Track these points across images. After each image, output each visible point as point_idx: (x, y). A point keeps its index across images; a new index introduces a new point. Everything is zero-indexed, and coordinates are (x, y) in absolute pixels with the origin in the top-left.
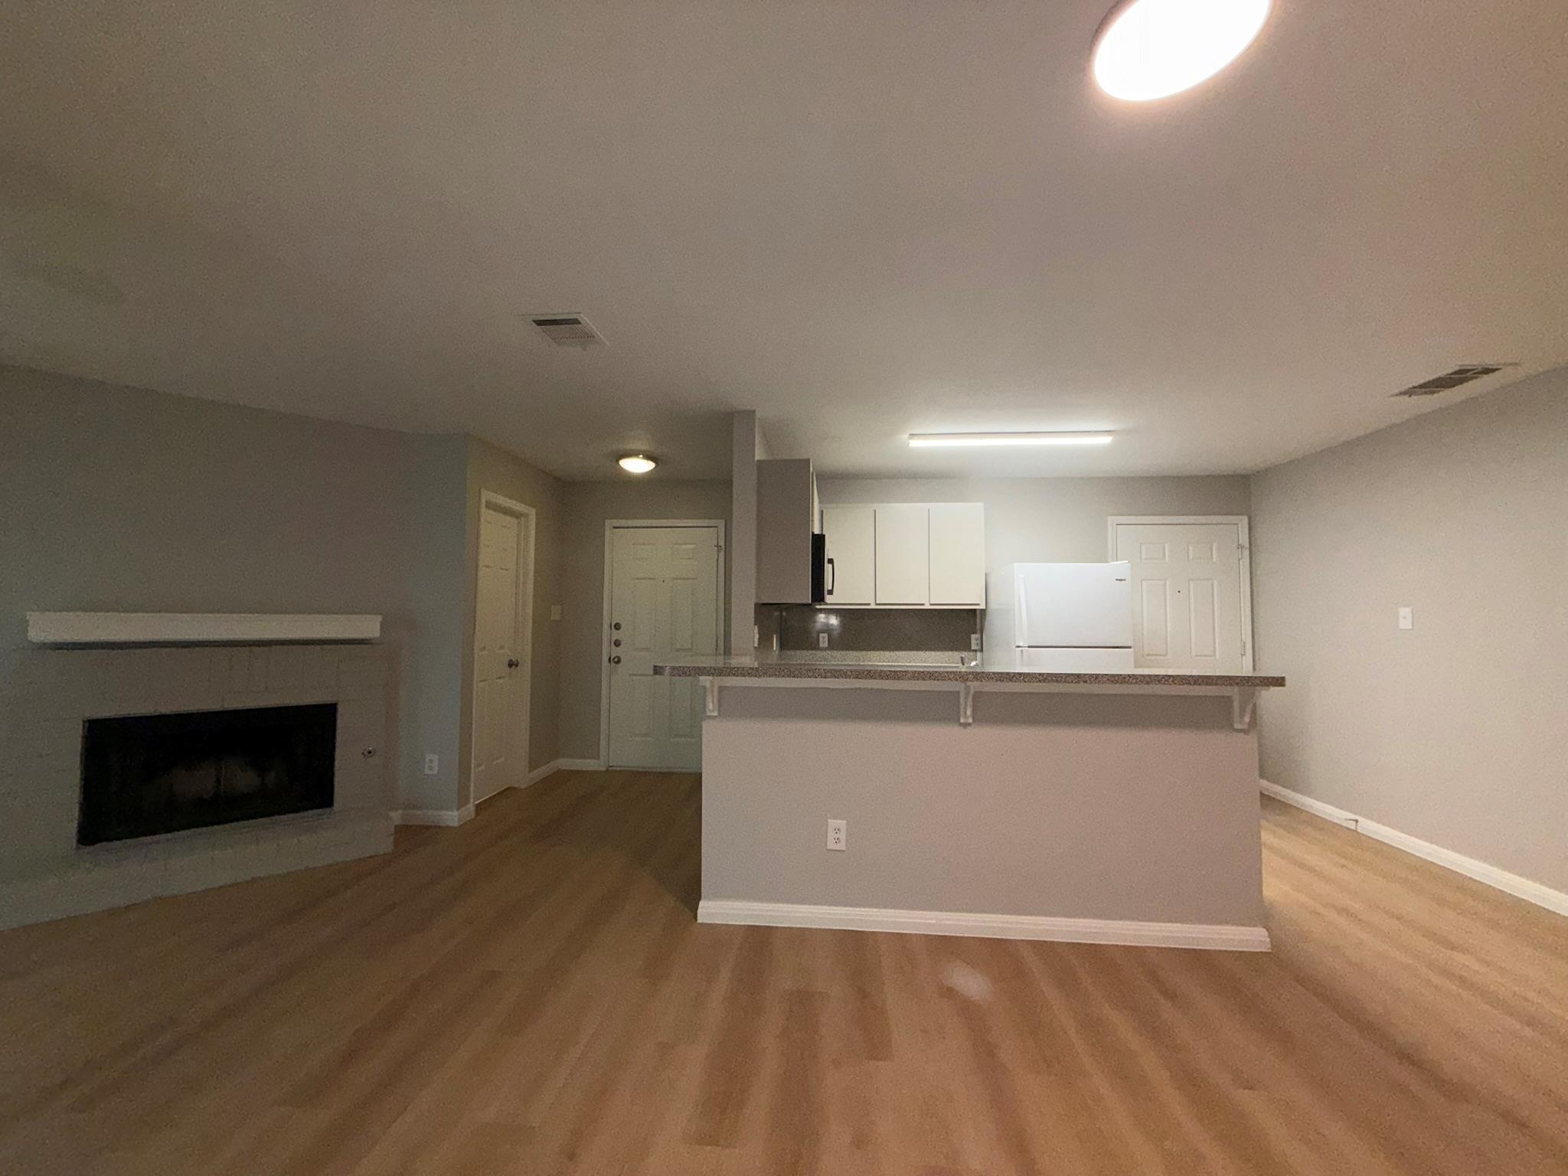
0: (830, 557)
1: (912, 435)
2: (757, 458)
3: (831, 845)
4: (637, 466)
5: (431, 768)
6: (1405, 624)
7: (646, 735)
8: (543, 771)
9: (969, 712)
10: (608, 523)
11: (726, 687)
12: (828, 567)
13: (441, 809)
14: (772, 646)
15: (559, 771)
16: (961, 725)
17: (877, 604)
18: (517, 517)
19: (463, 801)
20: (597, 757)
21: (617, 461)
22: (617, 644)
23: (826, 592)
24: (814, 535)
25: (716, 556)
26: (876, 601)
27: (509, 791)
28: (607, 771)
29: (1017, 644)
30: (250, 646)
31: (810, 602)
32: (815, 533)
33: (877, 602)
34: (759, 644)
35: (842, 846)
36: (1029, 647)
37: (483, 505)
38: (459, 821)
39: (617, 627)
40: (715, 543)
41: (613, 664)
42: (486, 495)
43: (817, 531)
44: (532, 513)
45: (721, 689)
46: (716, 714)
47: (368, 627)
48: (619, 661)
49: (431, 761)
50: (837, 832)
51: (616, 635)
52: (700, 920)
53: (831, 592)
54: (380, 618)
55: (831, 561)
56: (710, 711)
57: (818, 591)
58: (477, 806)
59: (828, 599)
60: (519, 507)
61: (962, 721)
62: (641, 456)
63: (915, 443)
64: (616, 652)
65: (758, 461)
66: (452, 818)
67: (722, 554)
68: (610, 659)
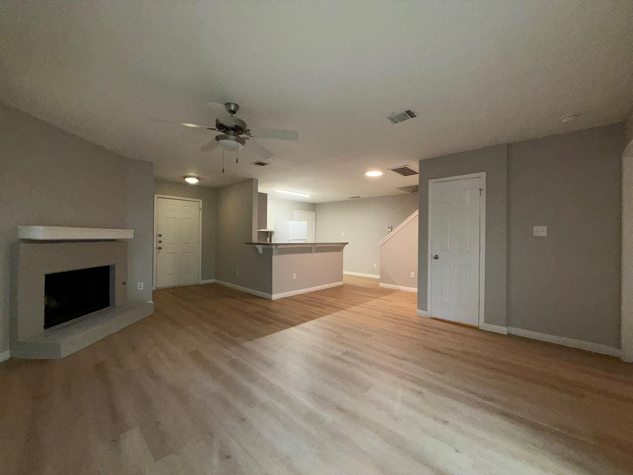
1: (277, 189)
4: (192, 181)
5: (140, 288)
6: (343, 235)
7: (173, 275)
10: (156, 196)
21: (185, 179)
22: (160, 242)
25: (199, 211)
28: (158, 290)
35: (295, 279)
39: (160, 236)
40: (199, 207)
41: (158, 250)
46: (276, 254)
48: (161, 248)
49: (140, 285)
50: (295, 276)
51: (159, 239)
52: (273, 299)
54: (133, 231)
61: (313, 252)
62: (195, 177)
64: (160, 245)
68: (157, 248)
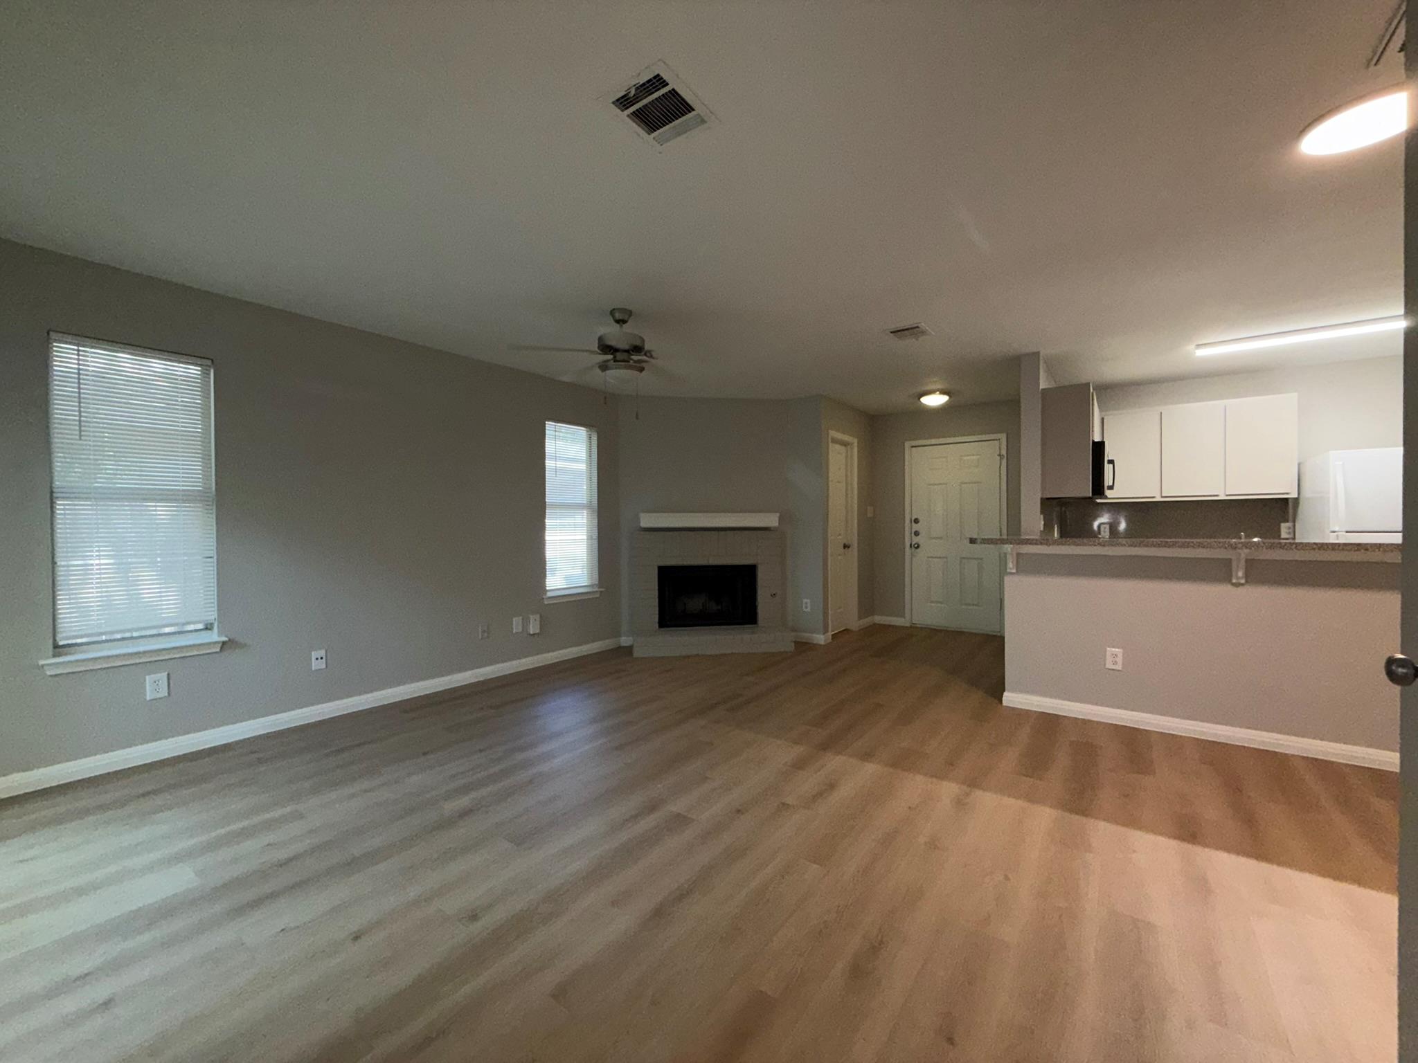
0: (1110, 459)
1: (1199, 346)
2: (1041, 387)
3: (1109, 665)
4: (935, 400)
5: (806, 608)
7: (941, 602)
8: (867, 621)
9: (1240, 574)
10: (907, 444)
11: (1021, 554)
12: (1108, 468)
13: (812, 633)
14: (1054, 534)
15: (875, 624)
16: (1234, 585)
17: (1162, 497)
18: (845, 446)
19: (826, 631)
20: (903, 616)
21: (919, 399)
22: (917, 534)
23: (1106, 488)
24: (1094, 443)
25: (999, 462)
26: (1161, 493)
27: (846, 631)
28: (911, 627)
29: (1333, 530)
30: (718, 531)
31: (1091, 495)
32: (1096, 441)
33: (1163, 495)
34: (1044, 528)
35: (1119, 667)
36: (1347, 532)
37: (830, 440)
38: (825, 641)
39: (916, 521)
40: (998, 453)
41: (913, 549)
42: (833, 434)
43: (1097, 438)
44: (855, 441)
45: (1018, 555)
46: (1014, 571)
47: (771, 520)
48: (918, 547)
49: (806, 603)
50: (1114, 657)
51: (915, 527)
52: (1005, 703)
53: (1111, 488)
54: (778, 514)
55: (1111, 462)
56: (1011, 569)
57: (1099, 487)
58: (833, 635)
59: (1108, 493)
60: (846, 438)
61: (1234, 581)
62: (938, 393)
63: (1201, 353)
64: (916, 540)
65: (1042, 389)
66: (821, 639)
67: (1004, 462)
68: (911, 545)
